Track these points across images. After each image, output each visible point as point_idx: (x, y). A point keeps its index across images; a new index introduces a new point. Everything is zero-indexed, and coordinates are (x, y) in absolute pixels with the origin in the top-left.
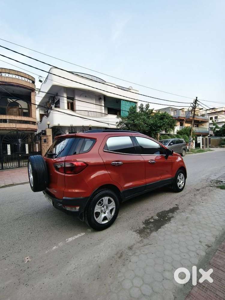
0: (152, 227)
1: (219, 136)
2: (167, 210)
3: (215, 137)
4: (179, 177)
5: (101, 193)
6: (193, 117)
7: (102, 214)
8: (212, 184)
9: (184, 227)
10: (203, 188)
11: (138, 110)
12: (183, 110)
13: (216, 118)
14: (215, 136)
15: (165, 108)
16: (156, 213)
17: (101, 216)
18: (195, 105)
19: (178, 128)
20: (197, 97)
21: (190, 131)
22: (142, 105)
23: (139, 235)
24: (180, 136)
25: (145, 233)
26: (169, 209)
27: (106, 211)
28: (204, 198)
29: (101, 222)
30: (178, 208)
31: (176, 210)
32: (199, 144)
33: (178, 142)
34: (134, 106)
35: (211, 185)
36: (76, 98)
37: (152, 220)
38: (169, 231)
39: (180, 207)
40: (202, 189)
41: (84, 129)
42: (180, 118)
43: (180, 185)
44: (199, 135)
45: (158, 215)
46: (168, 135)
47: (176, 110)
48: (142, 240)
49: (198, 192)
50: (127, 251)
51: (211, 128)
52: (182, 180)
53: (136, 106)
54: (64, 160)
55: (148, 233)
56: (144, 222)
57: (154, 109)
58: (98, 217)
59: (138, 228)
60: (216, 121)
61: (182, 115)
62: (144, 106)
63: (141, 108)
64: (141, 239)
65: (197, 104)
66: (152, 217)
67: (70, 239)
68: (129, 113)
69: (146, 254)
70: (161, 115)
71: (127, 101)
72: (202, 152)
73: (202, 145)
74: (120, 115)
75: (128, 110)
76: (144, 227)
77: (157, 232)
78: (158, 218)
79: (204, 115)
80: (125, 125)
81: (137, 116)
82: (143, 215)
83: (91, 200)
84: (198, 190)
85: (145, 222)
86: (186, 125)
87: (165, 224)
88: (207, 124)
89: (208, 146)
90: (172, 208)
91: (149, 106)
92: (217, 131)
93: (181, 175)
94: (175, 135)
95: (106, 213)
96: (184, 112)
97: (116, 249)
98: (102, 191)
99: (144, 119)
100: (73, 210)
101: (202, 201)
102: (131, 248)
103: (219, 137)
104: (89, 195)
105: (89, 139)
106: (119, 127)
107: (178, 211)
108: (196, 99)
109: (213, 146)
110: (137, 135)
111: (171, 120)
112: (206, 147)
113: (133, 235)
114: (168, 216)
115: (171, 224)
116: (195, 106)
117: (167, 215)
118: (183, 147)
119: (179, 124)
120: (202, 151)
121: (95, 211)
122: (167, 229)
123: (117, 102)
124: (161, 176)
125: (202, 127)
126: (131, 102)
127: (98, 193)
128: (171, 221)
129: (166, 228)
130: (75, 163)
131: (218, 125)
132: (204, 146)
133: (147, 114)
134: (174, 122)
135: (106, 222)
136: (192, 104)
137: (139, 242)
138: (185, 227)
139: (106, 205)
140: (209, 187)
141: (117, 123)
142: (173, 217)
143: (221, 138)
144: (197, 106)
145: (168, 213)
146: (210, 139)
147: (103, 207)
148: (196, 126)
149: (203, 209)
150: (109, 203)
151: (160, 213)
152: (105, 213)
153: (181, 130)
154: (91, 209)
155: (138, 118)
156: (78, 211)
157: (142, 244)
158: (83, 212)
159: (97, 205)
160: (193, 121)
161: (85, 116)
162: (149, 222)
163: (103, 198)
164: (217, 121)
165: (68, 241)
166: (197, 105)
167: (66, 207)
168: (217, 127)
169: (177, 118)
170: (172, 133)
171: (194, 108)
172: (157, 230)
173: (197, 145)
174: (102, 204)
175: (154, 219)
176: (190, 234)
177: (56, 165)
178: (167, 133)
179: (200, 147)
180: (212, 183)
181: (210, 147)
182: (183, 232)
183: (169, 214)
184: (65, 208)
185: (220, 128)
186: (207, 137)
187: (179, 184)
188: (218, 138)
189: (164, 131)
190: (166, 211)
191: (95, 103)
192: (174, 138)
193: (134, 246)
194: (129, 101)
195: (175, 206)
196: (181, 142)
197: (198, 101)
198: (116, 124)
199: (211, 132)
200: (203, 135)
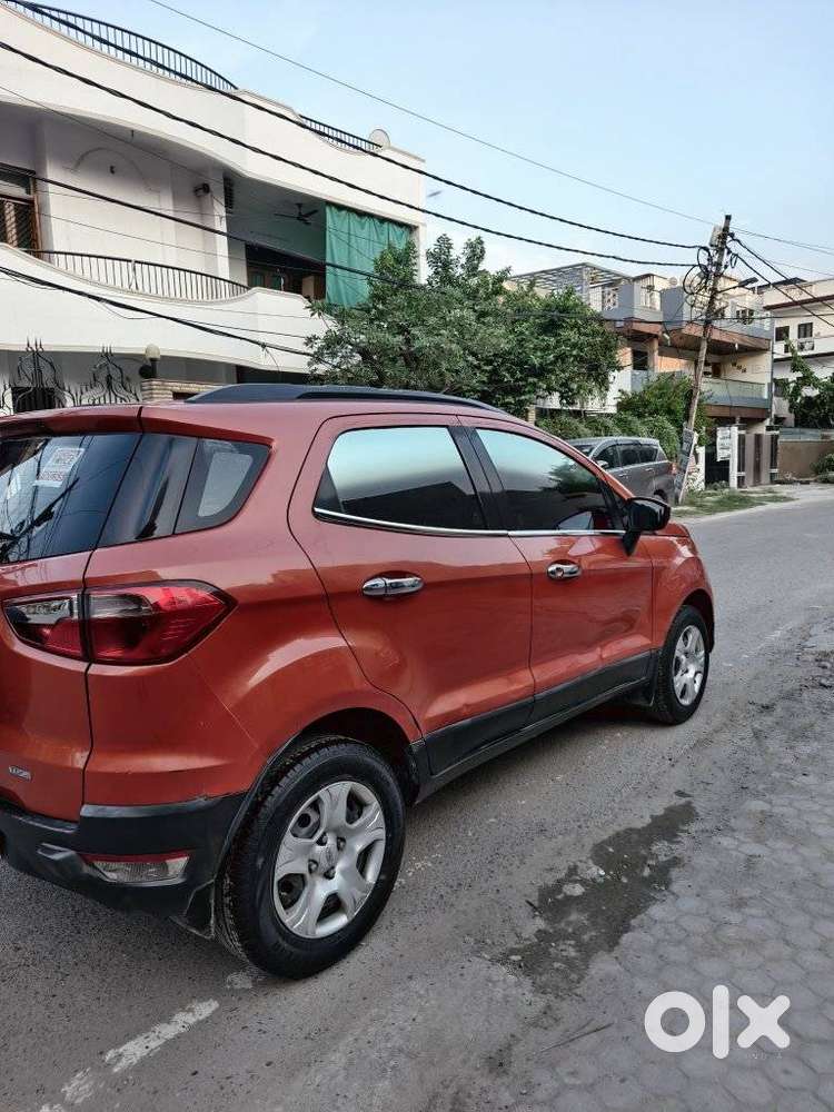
0: (584, 929)
1: (815, 427)
2: (639, 824)
3: (798, 430)
4: (680, 644)
5: (312, 762)
6: (707, 323)
7: (314, 885)
8: (828, 673)
9: (747, 910)
10: (789, 696)
11: (424, 273)
12: (648, 282)
13: (805, 330)
14: (797, 424)
15: (558, 270)
16: (589, 843)
17: (311, 893)
18: (715, 259)
19: (623, 381)
20: (728, 218)
21: (689, 396)
22: (444, 243)
23: (527, 982)
24: (637, 423)
25: (556, 965)
26: (648, 820)
27: (337, 859)
28: (808, 750)
29: (310, 929)
30: (694, 809)
31: (684, 824)
32: (726, 463)
33: (631, 455)
34: (400, 246)
35: (823, 681)
36: (52, 173)
37: (578, 890)
38: (679, 942)
39: (700, 805)
40: (787, 703)
41: (115, 374)
42: (637, 327)
43: (685, 685)
44: (726, 421)
45: (600, 854)
46: (577, 414)
47: (613, 282)
48: (549, 1007)
49: (769, 720)
50: (485, 1083)
51: (780, 385)
52: (694, 660)
53: (410, 248)
54: (78, 576)
55: (568, 961)
56: (536, 904)
57: (508, 270)
58: (294, 901)
59: (512, 943)
60: (802, 347)
61: (647, 308)
62: (458, 252)
63: (441, 259)
64: (541, 1002)
65: (729, 252)
66: (573, 870)
67: (134, 1050)
68: (376, 288)
69: (590, 1088)
70: (548, 307)
71: (361, 214)
72: (744, 507)
73: (739, 470)
74: (320, 292)
75: (370, 269)
76: (539, 931)
77: (617, 952)
78: (602, 873)
79: (751, 312)
80: (358, 358)
81: (423, 305)
82: (522, 862)
83: (256, 807)
84: (767, 708)
85: (540, 901)
86: (664, 365)
87: (646, 907)
88: (765, 361)
89: (765, 478)
90: (660, 812)
91: (483, 251)
92: (808, 399)
93: (690, 637)
94: (608, 415)
95: (338, 876)
96: (657, 297)
97: (421, 1081)
98: (317, 749)
99: (460, 325)
100: (150, 878)
101: (797, 766)
102: (501, 1064)
103: (819, 432)
104: (244, 783)
105: (228, 445)
106: (322, 368)
107: (694, 827)
108: (726, 229)
109: (789, 477)
110: (484, 423)
111: (595, 333)
112: (757, 481)
113: (494, 983)
114: (654, 856)
115: (679, 903)
116: (718, 265)
117: (643, 852)
118: (656, 483)
119: (625, 356)
120: (743, 502)
121: (280, 873)
122: (667, 932)
123: (301, 218)
124: (602, 647)
125: (739, 376)
126: (383, 220)
127: (291, 767)
128: (675, 887)
129: (658, 926)
130: (154, 595)
131: (813, 369)
132: (748, 474)
133: (473, 295)
134: (608, 348)
135: (340, 921)
136: (702, 251)
137: (535, 1025)
138: (753, 917)
139: (336, 831)
140: (815, 691)
141: (310, 341)
142: (675, 862)
143: (824, 437)
144: (726, 267)
145: (649, 843)
146: (774, 439)
147: (321, 842)
148: (710, 369)
149: (816, 807)
150: (350, 820)
151: (609, 842)
152: (328, 876)
153: (640, 389)
154: (260, 862)
155: (432, 321)
156: (179, 881)
157: (554, 1035)
158: (208, 887)
159: (288, 838)
160: (704, 346)
161: (118, 289)
162: (560, 897)
163: (322, 793)
164: (807, 346)
165: (124, 1063)
166: (726, 258)
167: (99, 864)
168: (807, 379)
169: (619, 324)
170: (593, 405)
171: (711, 274)
172: (612, 942)
173: (717, 471)
174: (318, 825)
175: (583, 882)
176: (787, 951)
177: (23, 609)
178: (573, 403)
179: (726, 478)
180: (824, 667)
181: (773, 482)
182: (750, 944)
183: (654, 848)
184: (96, 874)
185: (823, 384)
186: (761, 429)
187: (679, 681)
188: (811, 436)
189: (556, 395)
190: (638, 831)
191: (171, 214)
192: (608, 432)
193: (515, 1049)
194: (371, 216)
195: (672, 803)
196: (647, 455)
197: (732, 235)
198: (305, 349)
199: (781, 407)
200: (742, 420)
